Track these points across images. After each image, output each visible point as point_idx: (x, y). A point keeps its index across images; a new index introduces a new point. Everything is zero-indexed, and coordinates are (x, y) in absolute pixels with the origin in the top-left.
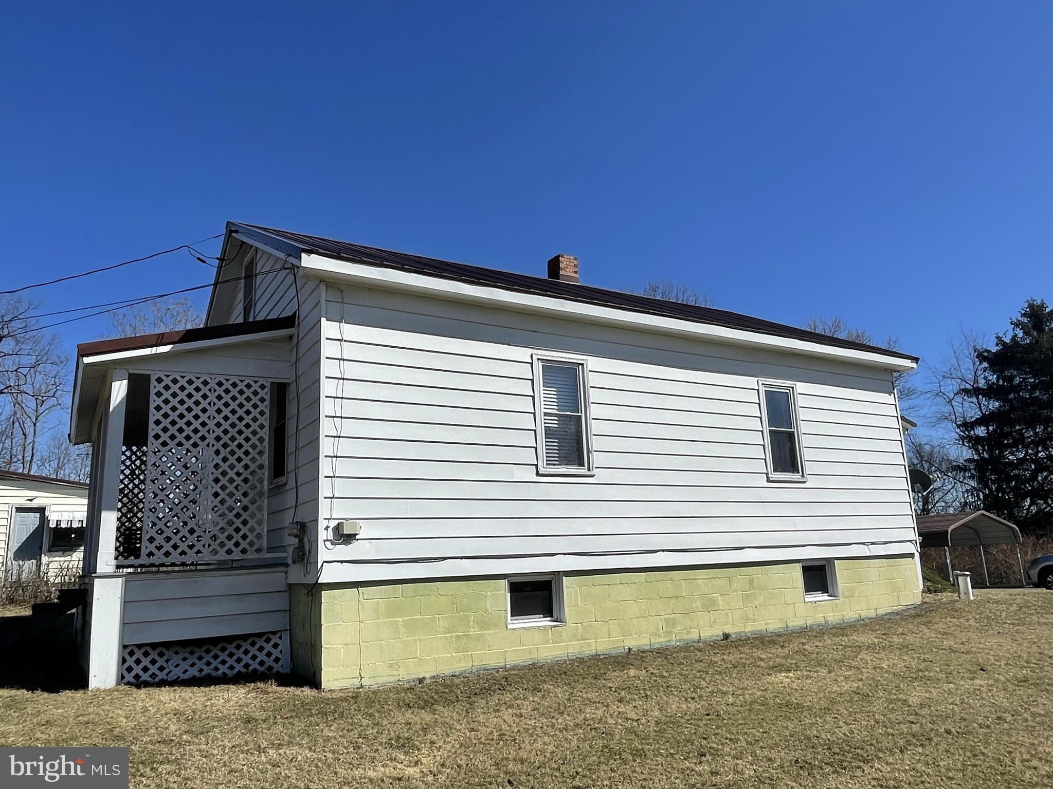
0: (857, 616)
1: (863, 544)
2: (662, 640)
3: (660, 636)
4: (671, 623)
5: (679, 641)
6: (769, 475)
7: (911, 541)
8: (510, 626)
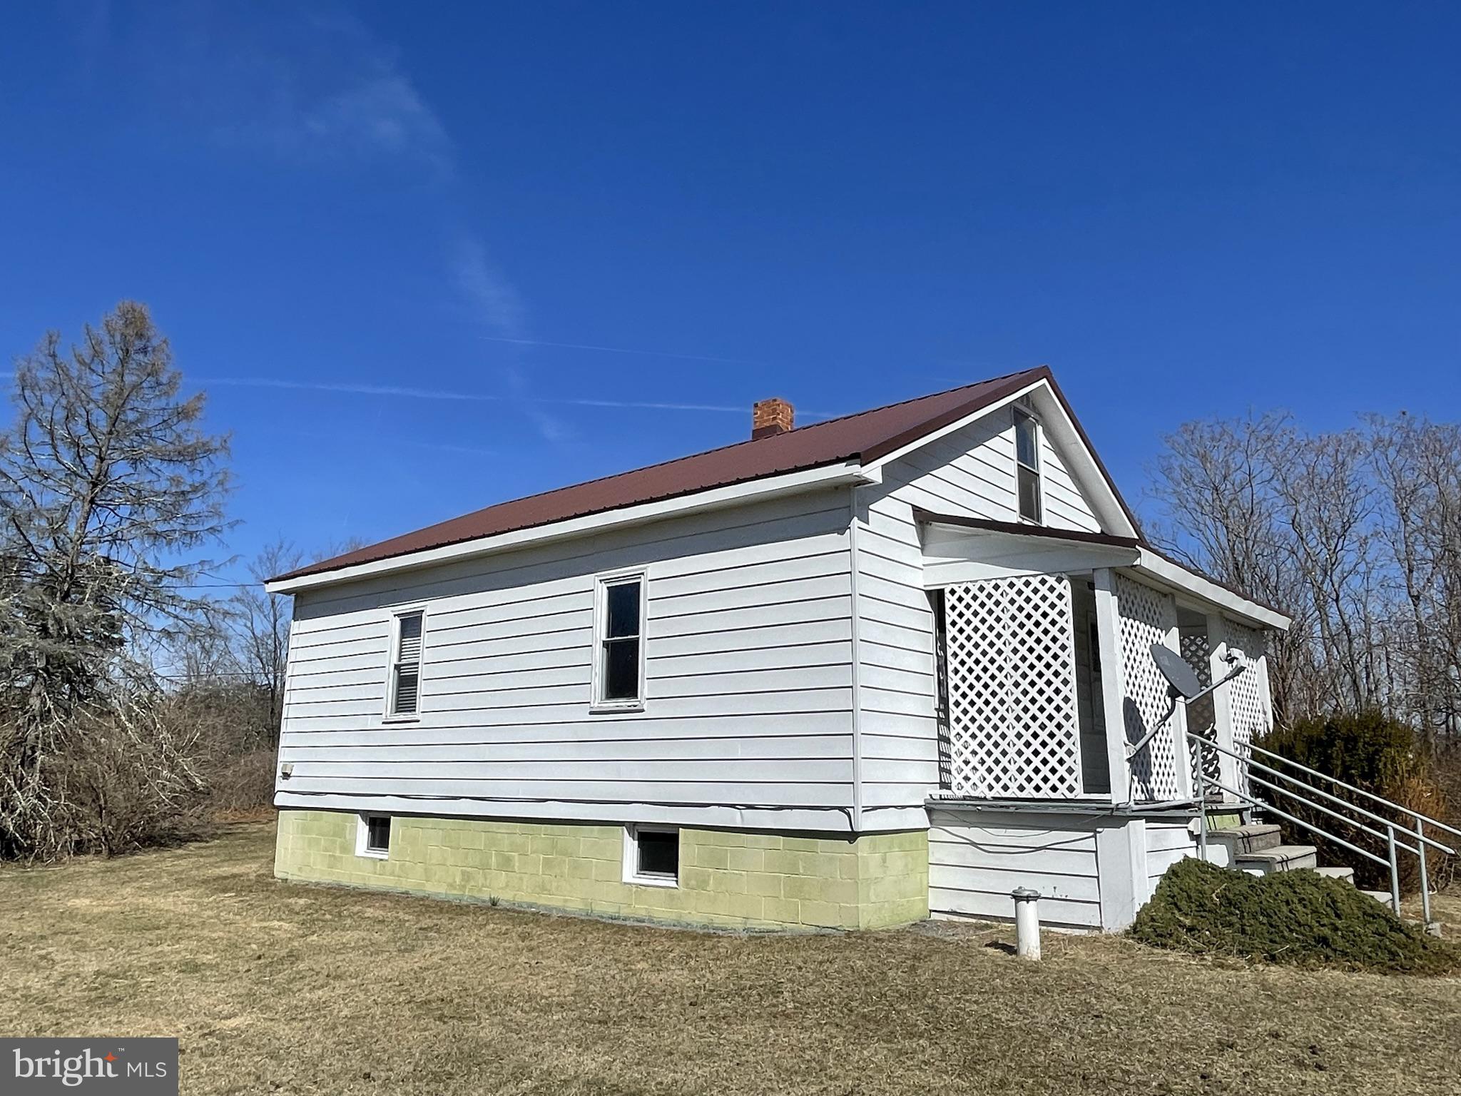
0: (705, 921)
1: (733, 806)
2: (455, 892)
3: (455, 889)
4: (467, 877)
5: (471, 897)
6: (596, 705)
7: (841, 809)
8: (357, 853)
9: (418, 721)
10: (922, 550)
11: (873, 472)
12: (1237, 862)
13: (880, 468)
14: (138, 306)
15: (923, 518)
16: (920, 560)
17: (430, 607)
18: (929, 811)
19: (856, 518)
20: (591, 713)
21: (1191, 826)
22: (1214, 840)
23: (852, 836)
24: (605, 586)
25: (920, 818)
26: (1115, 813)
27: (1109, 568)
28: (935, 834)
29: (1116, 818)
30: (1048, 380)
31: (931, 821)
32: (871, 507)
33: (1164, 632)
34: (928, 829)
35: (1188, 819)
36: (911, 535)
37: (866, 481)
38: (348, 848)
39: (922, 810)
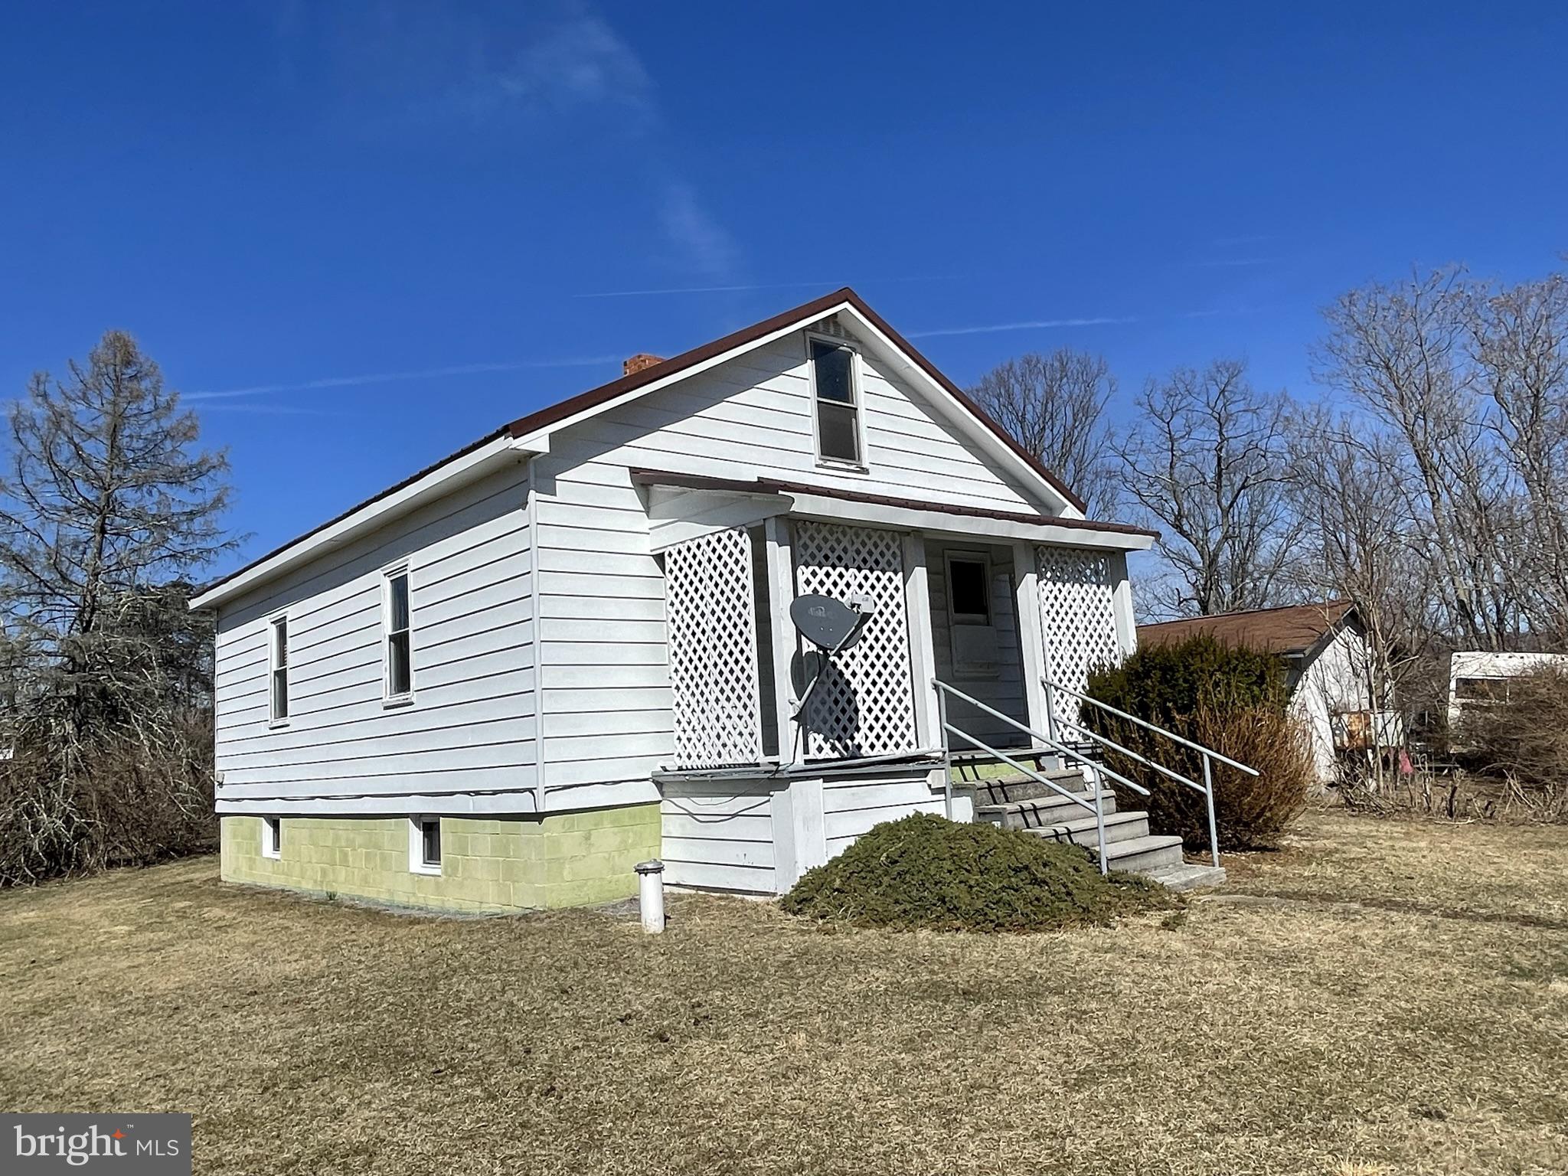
6: (389, 700)
7: (530, 790)
8: (265, 855)
9: (288, 725)
10: (647, 511)
11: (538, 441)
12: (980, 814)
13: (547, 437)
14: (124, 333)
15: (645, 480)
16: (645, 523)
17: (291, 611)
18: (659, 785)
19: (532, 492)
20: (386, 708)
21: (929, 779)
22: (962, 792)
23: (538, 817)
24: (388, 580)
25: (650, 792)
26: (777, 776)
27: (776, 517)
28: (666, 806)
29: (774, 781)
30: (851, 303)
31: (662, 794)
32: (557, 477)
33: (900, 574)
34: (660, 802)
35: (926, 772)
36: (632, 500)
37: (533, 454)
38: (258, 850)
39: (649, 783)
